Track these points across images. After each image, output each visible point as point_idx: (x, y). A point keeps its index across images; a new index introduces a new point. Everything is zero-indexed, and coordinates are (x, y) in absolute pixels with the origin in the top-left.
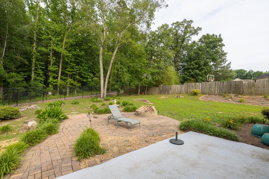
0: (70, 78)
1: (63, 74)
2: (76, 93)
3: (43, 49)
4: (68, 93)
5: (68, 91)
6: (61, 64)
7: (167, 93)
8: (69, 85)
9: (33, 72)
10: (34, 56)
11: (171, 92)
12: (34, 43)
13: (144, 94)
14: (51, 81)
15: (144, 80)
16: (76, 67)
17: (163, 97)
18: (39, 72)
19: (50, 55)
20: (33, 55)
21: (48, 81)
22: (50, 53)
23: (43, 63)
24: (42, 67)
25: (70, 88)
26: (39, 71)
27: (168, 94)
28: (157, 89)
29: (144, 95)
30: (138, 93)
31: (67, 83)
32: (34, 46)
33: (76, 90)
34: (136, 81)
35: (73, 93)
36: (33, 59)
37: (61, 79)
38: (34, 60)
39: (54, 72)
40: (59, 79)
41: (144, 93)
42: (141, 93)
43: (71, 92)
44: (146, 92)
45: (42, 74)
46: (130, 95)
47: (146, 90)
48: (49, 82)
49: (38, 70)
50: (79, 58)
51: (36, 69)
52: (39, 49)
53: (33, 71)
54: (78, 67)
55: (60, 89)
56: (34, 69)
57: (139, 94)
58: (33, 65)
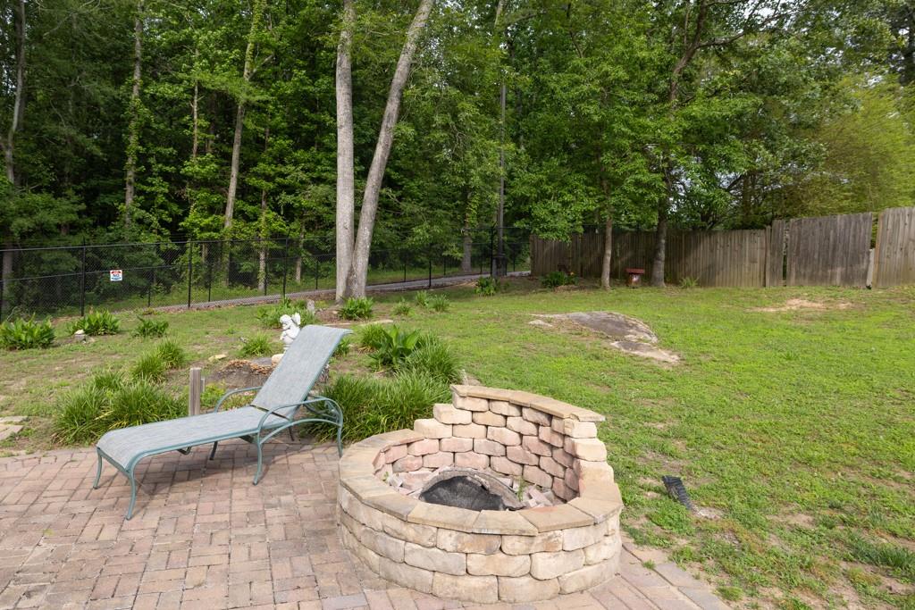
0: (267, 209)
1: (243, 191)
2: (298, 278)
3: (166, 90)
4: (261, 277)
5: (262, 265)
6: (236, 147)
7: (839, 270)
8: (266, 239)
9: (129, 189)
10: (133, 124)
11: (879, 263)
12: (133, 69)
13: (648, 280)
14: (194, 225)
15: (630, 179)
16: (299, 154)
17: (800, 301)
18: (153, 189)
19: (190, 111)
20: (130, 119)
21: (181, 224)
22: (193, 100)
23: (171, 149)
24: (168, 168)
25: (273, 256)
26: (153, 185)
27: (848, 279)
28: (755, 244)
29: (640, 290)
30: (599, 275)
31: (258, 230)
32: (134, 83)
33: (299, 263)
34: (579, 191)
35: (288, 276)
36: (131, 134)
37: (239, 214)
38: (133, 139)
39: (204, 183)
40: (229, 211)
41: (643, 271)
42: (621, 277)
43: (279, 274)
44: (662, 265)
45: (165, 194)
46: (553, 284)
47: (662, 255)
48: (186, 230)
49: (149, 179)
50: (307, 111)
51: (141, 178)
52: (150, 90)
53: (130, 183)
54: (307, 156)
55: (231, 259)
56: (132, 179)
57: (606, 278)
58: (130, 161)
